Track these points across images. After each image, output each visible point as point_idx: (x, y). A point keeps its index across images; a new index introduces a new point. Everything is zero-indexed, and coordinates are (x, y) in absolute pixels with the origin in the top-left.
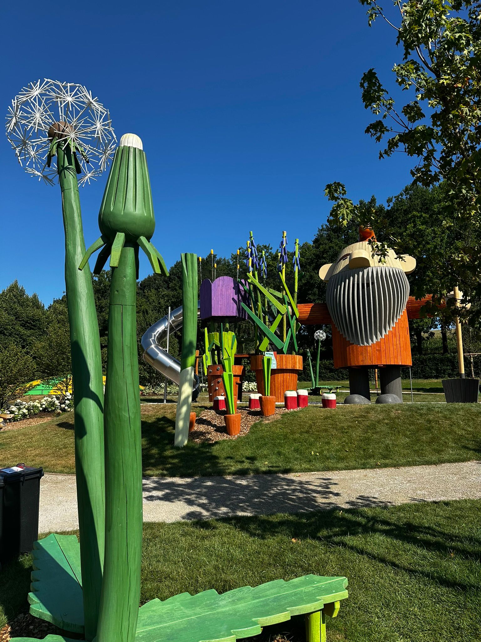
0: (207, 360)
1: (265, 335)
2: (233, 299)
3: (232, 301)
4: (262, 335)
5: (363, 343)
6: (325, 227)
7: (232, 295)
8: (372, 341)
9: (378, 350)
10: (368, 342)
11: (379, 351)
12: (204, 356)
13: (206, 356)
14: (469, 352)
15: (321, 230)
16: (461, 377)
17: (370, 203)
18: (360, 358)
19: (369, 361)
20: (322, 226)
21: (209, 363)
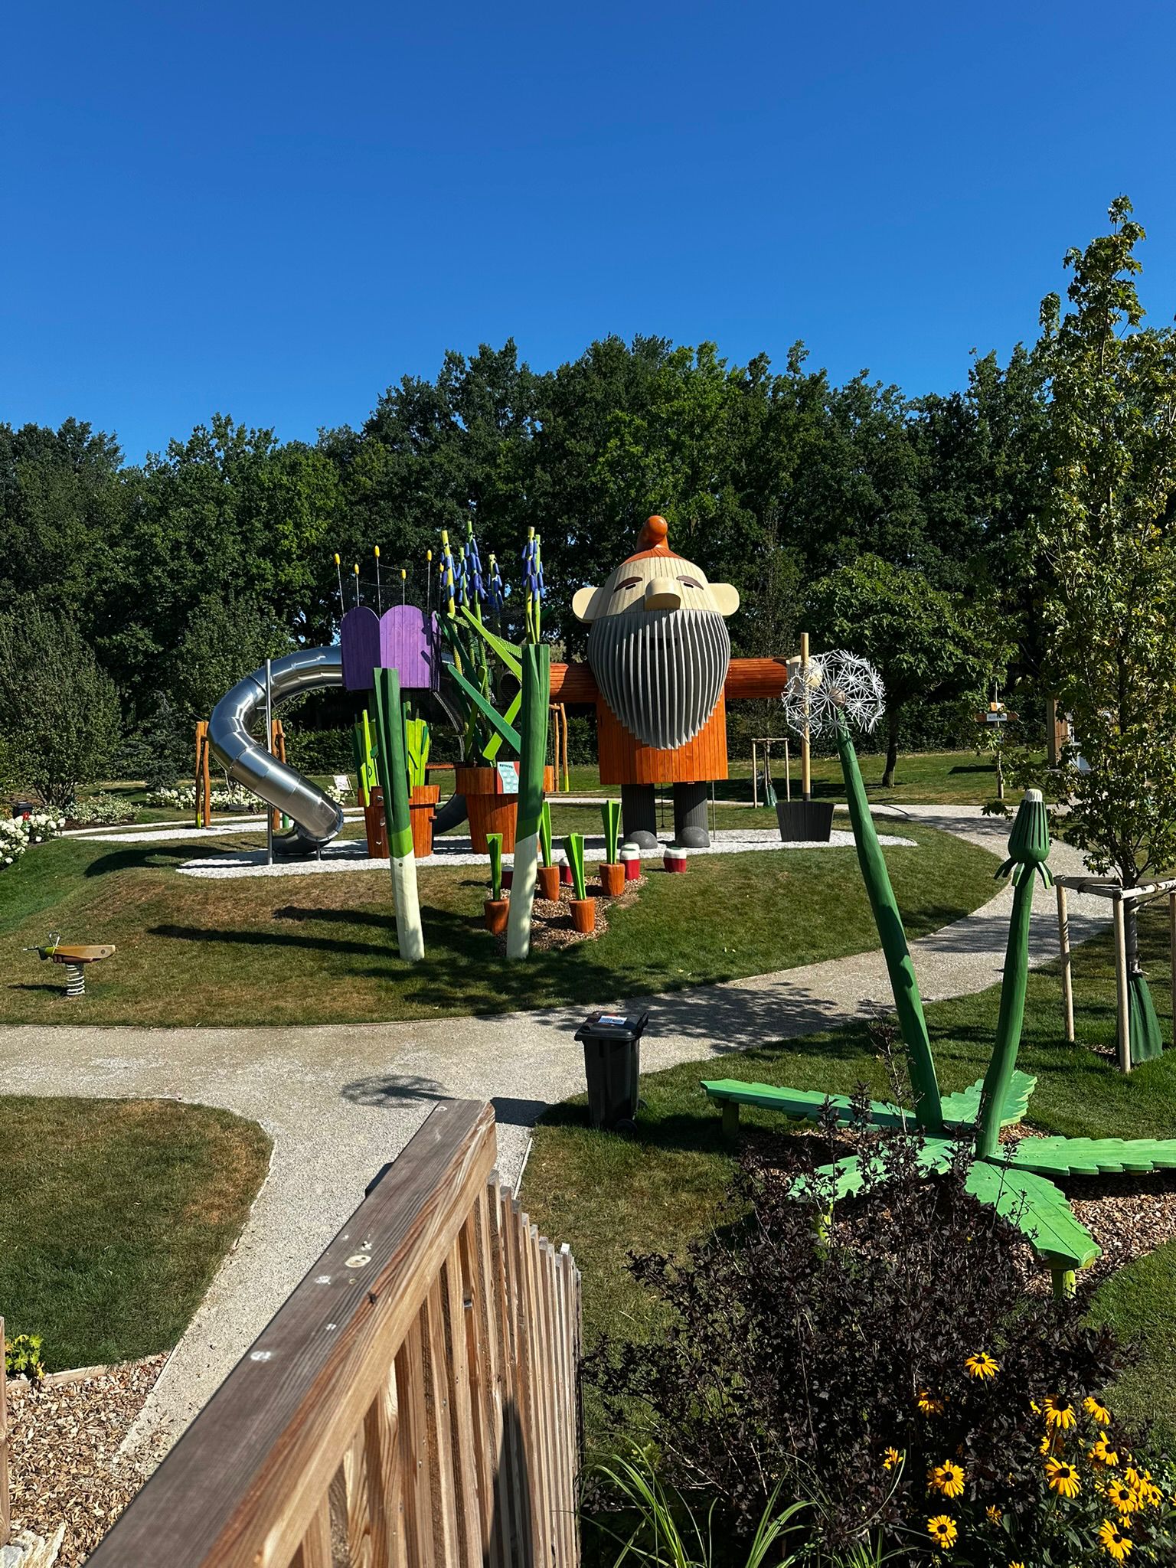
0: (368, 776)
1: (494, 729)
2: (423, 653)
3: (421, 657)
4: (487, 728)
5: (666, 746)
6: (394, 394)
7: (420, 644)
8: (680, 741)
9: (687, 757)
10: (673, 744)
11: (691, 758)
12: (363, 768)
13: (367, 767)
14: (765, 737)
15: (387, 401)
16: (805, 799)
17: (504, 354)
18: (660, 770)
19: (675, 776)
20: (389, 392)
21: (374, 782)
